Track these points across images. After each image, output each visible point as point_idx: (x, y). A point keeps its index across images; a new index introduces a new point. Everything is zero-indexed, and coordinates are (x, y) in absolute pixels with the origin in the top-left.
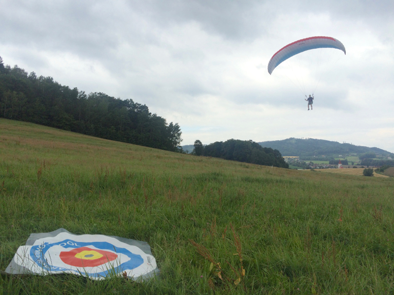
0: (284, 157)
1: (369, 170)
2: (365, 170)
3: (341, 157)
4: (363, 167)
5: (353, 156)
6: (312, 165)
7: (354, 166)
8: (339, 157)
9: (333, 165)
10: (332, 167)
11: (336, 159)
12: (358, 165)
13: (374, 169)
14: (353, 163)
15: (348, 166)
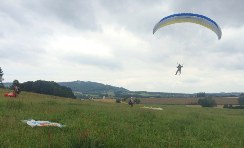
5: (111, 92)
6: (89, 97)
7: (111, 97)
8: (104, 93)
10: (100, 98)
11: (102, 94)
12: (113, 97)
13: (121, 99)
14: (111, 96)
15: (108, 97)
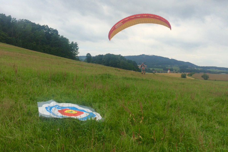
0: (138, 65)
1: (184, 74)
2: (182, 74)
3: (170, 67)
4: (181, 73)
5: (176, 66)
6: (154, 71)
7: (176, 72)
9: (165, 71)
10: (164, 72)
11: (167, 68)
12: (178, 71)
13: (187, 74)
14: (176, 70)
15: (173, 72)
